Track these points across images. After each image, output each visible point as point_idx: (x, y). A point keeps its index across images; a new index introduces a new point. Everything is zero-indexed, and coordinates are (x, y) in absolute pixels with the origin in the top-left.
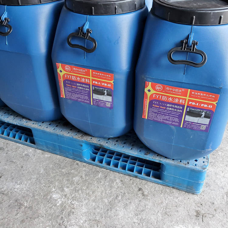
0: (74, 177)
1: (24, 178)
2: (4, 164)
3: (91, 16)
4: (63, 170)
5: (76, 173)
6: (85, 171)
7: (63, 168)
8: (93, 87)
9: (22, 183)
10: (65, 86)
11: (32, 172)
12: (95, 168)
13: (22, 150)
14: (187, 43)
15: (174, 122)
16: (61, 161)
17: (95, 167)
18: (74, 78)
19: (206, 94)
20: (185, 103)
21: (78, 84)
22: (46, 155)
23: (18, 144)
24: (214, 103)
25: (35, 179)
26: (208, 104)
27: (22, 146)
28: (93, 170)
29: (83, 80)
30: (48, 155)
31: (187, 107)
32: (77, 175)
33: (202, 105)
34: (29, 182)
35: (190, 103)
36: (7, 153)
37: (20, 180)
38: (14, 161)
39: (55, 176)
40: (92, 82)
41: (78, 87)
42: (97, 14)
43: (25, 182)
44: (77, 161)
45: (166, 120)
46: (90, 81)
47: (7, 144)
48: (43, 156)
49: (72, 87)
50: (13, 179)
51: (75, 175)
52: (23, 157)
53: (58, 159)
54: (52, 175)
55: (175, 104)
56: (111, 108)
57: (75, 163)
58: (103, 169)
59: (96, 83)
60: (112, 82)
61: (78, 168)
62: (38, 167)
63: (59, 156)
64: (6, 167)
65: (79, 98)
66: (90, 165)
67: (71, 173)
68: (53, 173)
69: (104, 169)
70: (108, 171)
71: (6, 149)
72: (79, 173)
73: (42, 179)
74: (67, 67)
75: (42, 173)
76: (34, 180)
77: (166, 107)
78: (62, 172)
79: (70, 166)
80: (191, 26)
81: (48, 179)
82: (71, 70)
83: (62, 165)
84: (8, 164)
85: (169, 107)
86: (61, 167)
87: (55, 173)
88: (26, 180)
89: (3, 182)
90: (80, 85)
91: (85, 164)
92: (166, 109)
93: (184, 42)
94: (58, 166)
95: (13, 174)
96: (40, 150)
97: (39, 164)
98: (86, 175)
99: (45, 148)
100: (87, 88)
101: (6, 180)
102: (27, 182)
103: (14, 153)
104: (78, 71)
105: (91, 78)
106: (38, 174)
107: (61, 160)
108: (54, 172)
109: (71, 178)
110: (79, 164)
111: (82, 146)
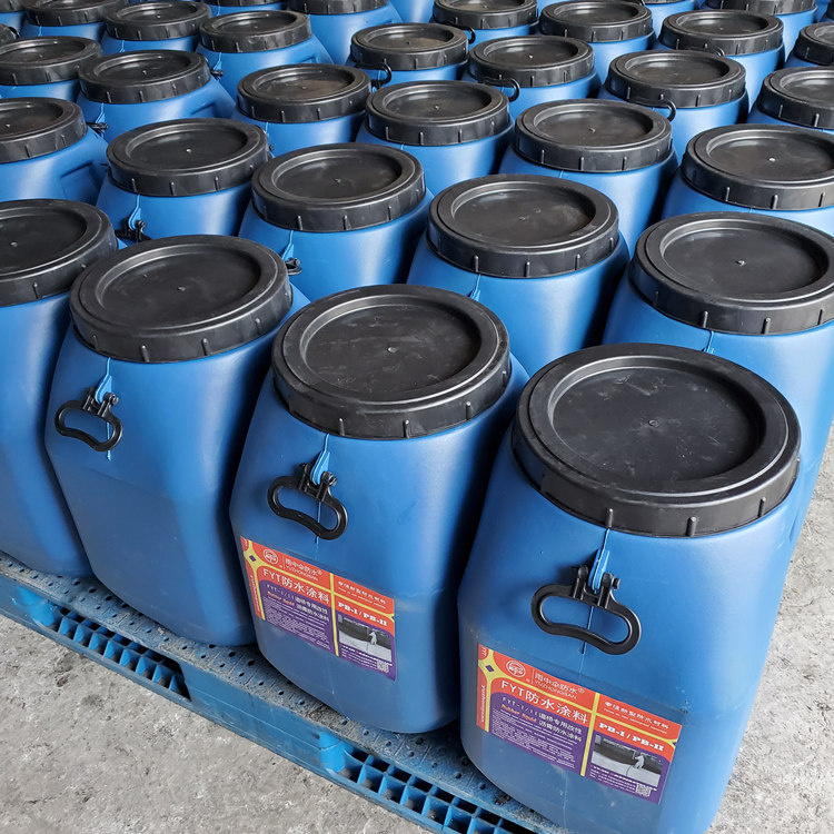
0: (292, 824)
1: (148, 813)
2: (98, 756)
3: (337, 439)
4: (263, 798)
5: (298, 810)
6: (325, 806)
7: (262, 791)
8: (340, 616)
9: (141, 828)
10: (264, 594)
11: (173, 792)
12: (356, 802)
13: (153, 712)
14: (586, 579)
15: (562, 758)
16: (261, 763)
17: (357, 797)
18: (286, 583)
19: (646, 716)
20: (588, 722)
21: (298, 599)
22: (220, 738)
23: (142, 689)
24: (670, 742)
25: (180, 818)
26: (652, 741)
27: (153, 698)
28: (350, 808)
29: (313, 593)
30: (224, 738)
31: (595, 733)
32: (299, 820)
33: (635, 739)
34: (163, 825)
35: (602, 726)
36: (110, 718)
37: (138, 816)
38: (128, 748)
39: (237, 814)
40: (337, 604)
41: (299, 607)
42: (351, 434)
43: (152, 826)
44: (305, 770)
45: (540, 749)
46: (329, 598)
47: (112, 685)
48: (210, 740)
49: (281, 601)
50: (119, 809)
51: (294, 818)
52: (152, 738)
53: (251, 757)
54: (229, 810)
55: (561, 718)
56: (391, 676)
57: (301, 777)
58: (379, 808)
59: (347, 608)
60: (390, 616)
61: (305, 796)
62: (193, 778)
63: (256, 745)
64: (104, 767)
65: (302, 632)
66: (343, 791)
67: (285, 810)
68: (232, 803)
69: (382, 810)
70: (395, 816)
71: (108, 706)
72: (307, 812)
73: (199, 821)
74: (270, 555)
75: (201, 799)
76: (175, 821)
77: (540, 719)
78: (258, 802)
79: (286, 784)
80: (604, 530)
81: (217, 824)
82: (281, 562)
83: (262, 779)
84: (110, 755)
85: (547, 722)
86: (259, 784)
87: (239, 804)
88: (154, 819)
89: (92, 816)
90: (304, 602)
91: (329, 783)
92: (537, 724)
93: (580, 572)
94: (249, 780)
95: (120, 792)
96: (203, 719)
97: (194, 765)
98: (326, 822)
99: (217, 716)
100: (324, 615)
101: (101, 812)
102: (157, 826)
103: (130, 720)
104: (297, 568)
105: (333, 593)
106: (190, 800)
107: (259, 762)
108: (236, 799)
109: (280, 826)
110: (312, 781)
111: (318, 737)
